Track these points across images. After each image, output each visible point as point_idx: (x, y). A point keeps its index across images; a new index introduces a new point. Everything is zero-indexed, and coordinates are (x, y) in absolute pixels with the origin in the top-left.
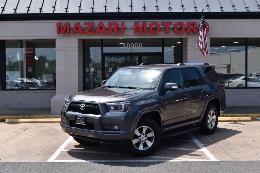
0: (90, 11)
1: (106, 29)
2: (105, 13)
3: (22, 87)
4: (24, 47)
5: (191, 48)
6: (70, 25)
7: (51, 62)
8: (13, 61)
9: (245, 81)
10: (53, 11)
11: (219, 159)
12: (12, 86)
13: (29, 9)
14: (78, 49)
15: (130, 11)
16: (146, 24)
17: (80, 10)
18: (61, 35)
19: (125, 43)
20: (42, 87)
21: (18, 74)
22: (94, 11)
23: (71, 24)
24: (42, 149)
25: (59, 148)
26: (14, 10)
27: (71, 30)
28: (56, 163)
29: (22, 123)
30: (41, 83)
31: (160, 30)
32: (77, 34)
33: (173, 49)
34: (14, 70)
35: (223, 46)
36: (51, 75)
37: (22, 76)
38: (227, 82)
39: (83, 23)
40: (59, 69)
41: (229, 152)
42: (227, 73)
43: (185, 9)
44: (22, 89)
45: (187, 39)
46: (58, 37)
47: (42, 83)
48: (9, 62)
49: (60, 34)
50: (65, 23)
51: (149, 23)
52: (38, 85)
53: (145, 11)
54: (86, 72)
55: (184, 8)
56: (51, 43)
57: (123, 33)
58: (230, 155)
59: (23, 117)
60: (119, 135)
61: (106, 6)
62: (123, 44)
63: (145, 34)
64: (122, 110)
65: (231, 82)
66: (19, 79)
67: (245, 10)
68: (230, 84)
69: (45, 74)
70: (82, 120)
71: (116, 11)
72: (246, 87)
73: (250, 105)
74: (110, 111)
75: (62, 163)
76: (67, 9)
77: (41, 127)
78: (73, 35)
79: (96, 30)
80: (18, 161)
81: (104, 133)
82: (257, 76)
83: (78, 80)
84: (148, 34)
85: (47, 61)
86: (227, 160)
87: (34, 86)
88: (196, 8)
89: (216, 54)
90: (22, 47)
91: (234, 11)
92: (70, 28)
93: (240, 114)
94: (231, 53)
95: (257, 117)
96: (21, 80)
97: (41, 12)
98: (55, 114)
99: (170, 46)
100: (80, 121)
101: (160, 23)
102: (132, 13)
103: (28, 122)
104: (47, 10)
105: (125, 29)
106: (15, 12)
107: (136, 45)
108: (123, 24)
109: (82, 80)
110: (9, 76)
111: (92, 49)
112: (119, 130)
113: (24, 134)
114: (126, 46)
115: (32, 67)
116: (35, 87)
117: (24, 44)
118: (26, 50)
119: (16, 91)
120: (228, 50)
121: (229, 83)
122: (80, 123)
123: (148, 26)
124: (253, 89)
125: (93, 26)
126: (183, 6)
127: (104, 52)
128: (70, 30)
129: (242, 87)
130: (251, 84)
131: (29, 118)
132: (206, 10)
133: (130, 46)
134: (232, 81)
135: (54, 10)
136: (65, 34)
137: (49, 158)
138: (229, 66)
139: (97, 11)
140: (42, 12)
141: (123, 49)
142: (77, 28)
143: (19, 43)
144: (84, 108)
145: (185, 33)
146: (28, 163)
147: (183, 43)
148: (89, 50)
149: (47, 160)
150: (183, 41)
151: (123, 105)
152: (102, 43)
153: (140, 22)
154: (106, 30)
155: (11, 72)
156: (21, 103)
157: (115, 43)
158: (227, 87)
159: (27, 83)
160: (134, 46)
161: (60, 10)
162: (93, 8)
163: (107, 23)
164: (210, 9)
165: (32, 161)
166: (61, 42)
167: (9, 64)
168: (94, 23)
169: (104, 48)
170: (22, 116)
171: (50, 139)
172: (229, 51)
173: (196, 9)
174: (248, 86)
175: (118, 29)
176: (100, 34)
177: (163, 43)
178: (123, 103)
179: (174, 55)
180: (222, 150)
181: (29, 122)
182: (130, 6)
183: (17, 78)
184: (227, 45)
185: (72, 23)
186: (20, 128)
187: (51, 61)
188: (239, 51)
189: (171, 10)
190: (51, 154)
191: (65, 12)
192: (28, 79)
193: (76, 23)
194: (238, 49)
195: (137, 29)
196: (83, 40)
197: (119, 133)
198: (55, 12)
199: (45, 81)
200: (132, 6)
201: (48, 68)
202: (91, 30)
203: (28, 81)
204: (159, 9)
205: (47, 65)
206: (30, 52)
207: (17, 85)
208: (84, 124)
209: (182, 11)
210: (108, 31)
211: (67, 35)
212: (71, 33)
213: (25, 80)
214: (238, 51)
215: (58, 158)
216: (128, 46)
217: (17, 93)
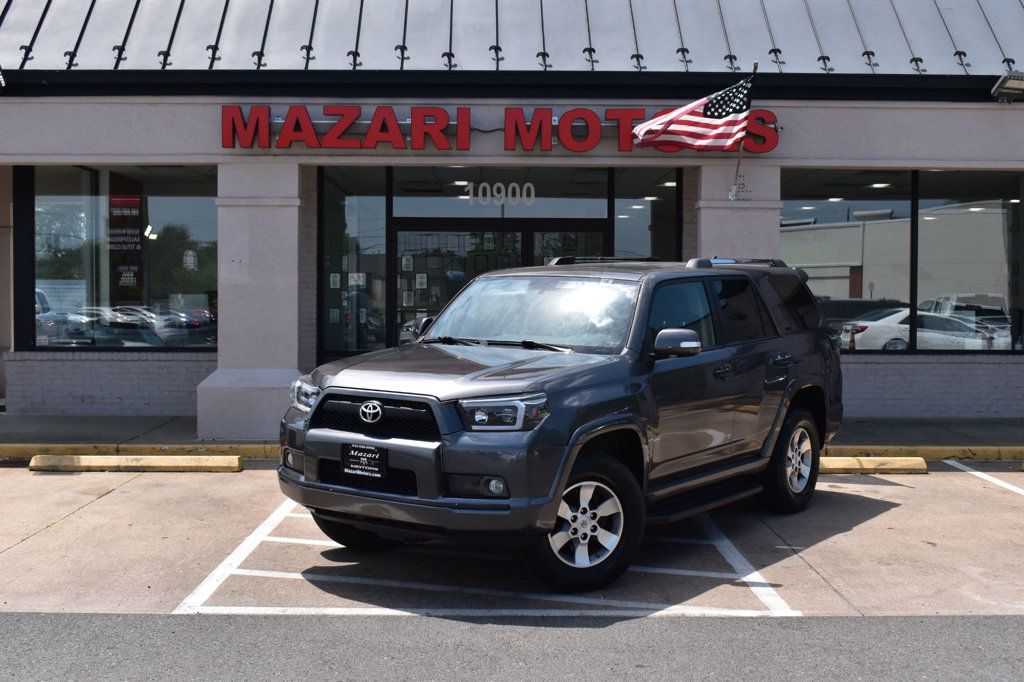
0: (344, 64)
1: (404, 132)
2: (402, 73)
3: (94, 341)
4: (103, 194)
5: (714, 204)
6: (270, 116)
7: (206, 248)
8: (64, 243)
9: (908, 326)
10: (209, 61)
11: (802, 610)
12: (58, 335)
13: (120, 54)
14: (298, 202)
15: (490, 66)
16: (549, 113)
17: (308, 59)
18: (238, 149)
19: (472, 184)
20: (171, 339)
21: (80, 291)
22: (361, 64)
23: (274, 110)
24: (159, 567)
25: (220, 562)
26: (68, 57)
27: (275, 134)
28: (207, 617)
29: (89, 469)
30: (166, 327)
31: (602, 137)
32: (295, 148)
33: (649, 208)
34: (70, 277)
35: (832, 200)
36: (203, 298)
37: (95, 299)
38: (847, 331)
39: (317, 109)
40: (228, 274)
42: (851, 296)
43: (690, 61)
44: (93, 347)
45: (697, 169)
46: (228, 159)
47: (172, 325)
48: (49, 246)
49: (234, 147)
50: (255, 108)
51: (559, 109)
52: (156, 335)
53: (546, 66)
54: (332, 286)
55: (688, 57)
56: (199, 181)
57: (464, 146)
59: (96, 448)
60: (508, 512)
61: (403, 48)
62: (466, 186)
63: (546, 150)
64: (519, 424)
65: (863, 329)
66: (85, 309)
67: (908, 70)
68: (858, 336)
69: (183, 293)
70: (368, 458)
71: (438, 64)
72: (912, 348)
73: (927, 415)
74: (474, 427)
75: (229, 617)
76: (260, 55)
77: (158, 485)
78: (281, 151)
79: (365, 135)
80: (67, 610)
81: (452, 506)
82: (957, 308)
83: (296, 318)
84: (553, 152)
85: (192, 246)
87: (139, 334)
88: (731, 58)
89: (812, 226)
90: (95, 191)
91: (871, 73)
92: (270, 124)
93: (886, 448)
94: (864, 225)
95: (948, 458)
96: (92, 315)
97: (165, 64)
98: (214, 441)
99: (638, 195)
100: (362, 464)
101: (600, 112)
102: (497, 74)
103: (109, 467)
104: (189, 57)
105: (472, 130)
106: (71, 63)
107: (514, 189)
108: (464, 113)
109: (315, 316)
110: (48, 300)
111: (351, 202)
112: (506, 494)
113: (97, 512)
114: (476, 194)
115: (135, 268)
116: (144, 341)
117: (105, 182)
118: (112, 205)
119: (70, 355)
120: (855, 213)
121: (853, 334)
122: (362, 470)
123: (555, 121)
124: (937, 358)
125: (357, 118)
126: (684, 51)
127: (397, 213)
128: (270, 133)
129: (900, 347)
130: (929, 338)
131: (118, 452)
132: (768, 67)
133: (492, 195)
134: (865, 328)
135: (213, 59)
136: (251, 147)
137: (182, 600)
138: (856, 273)
139: (370, 62)
140: (171, 64)
141: (466, 204)
142: (298, 124)
143: (86, 178)
144: (375, 415)
145: (691, 151)
146: (106, 615)
147: (685, 184)
148: (342, 208)
149: (174, 608)
150: (685, 178)
151: (522, 405)
152: (389, 183)
153: (529, 107)
154: (404, 135)
155: (60, 284)
156: (89, 397)
157: (437, 183)
158: (847, 347)
159: (114, 324)
160: (507, 195)
161: (235, 57)
162: (355, 54)
163: (407, 110)
164: (783, 63)
165: (121, 610)
166: (238, 175)
167: (51, 254)
168: (358, 108)
169: (397, 201)
170: (92, 445)
171: (189, 529)
172: (859, 218)
173: (731, 61)
174: (920, 346)
175: (447, 131)
176: (380, 149)
177: (612, 184)
178: (522, 400)
179: (652, 228)
180: (814, 575)
181: (117, 469)
182: (491, 48)
183: (79, 305)
184: (846, 196)
185: (280, 108)
186: (80, 488)
187: (206, 245)
188: (894, 215)
189: (642, 65)
190: (189, 588)
191: (255, 68)
192: (120, 311)
193: (293, 108)
194: (889, 211)
195: (515, 133)
196: (321, 169)
197: (507, 508)
198: (218, 66)
199: (183, 318)
200: (500, 49)
201: (196, 269)
202: (348, 134)
203: (121, 318)
204: (597, 61)
205: (190, 260)
206: (127, 212)
207: (77, 332)
208: (379, 475)
209: (681, 68)
210: (409, 139)
211: (260, 151)
212: (274, 144)
213: (107, 314)
214: (891, 216)
215: (217, 598)
216: (484, 195)
217: (73, 360)
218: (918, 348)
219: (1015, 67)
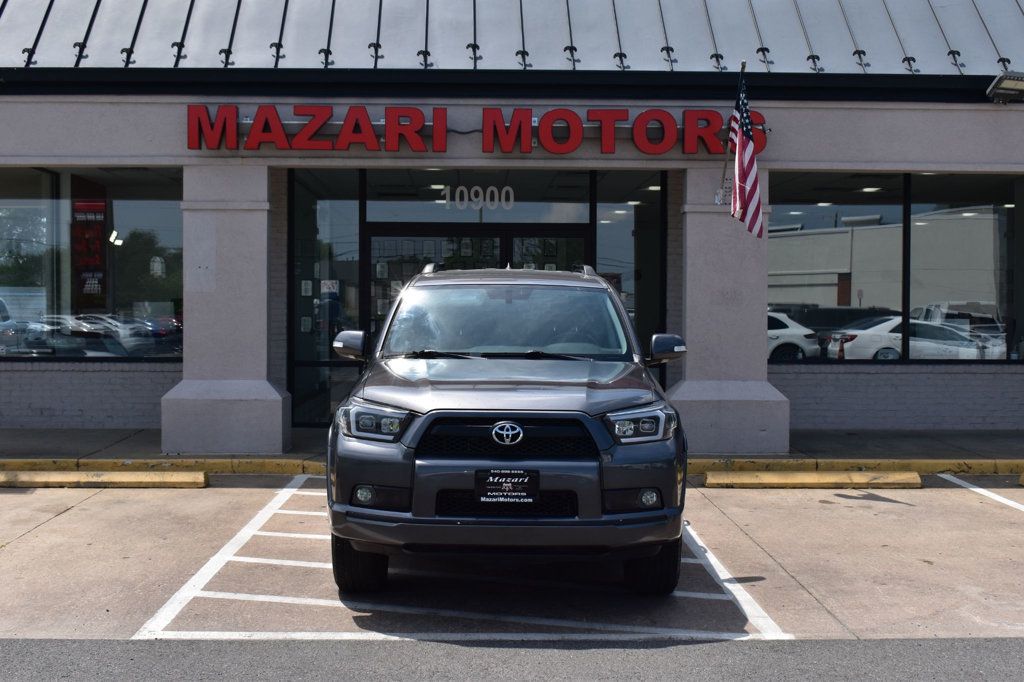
0: (316, 62)
1: (378, 134)
2: (375, 72)
3: (54, 350)
4: (65, 198)
5: (699, 208)
6: (237, 116)
7: (174, 255)
8: (25, 248)
9: (900, 335)
10: (175, 59)
11: (794, 633)
12: (18, 345)
13: (81, 51)
14: (267, 206)
15: (468, 65)
16: (528, 113)
17: (278, 57)
18: (204, 151)
19: (449, 187)
20: (137, 349)
21: (40, 299)
22: (333, 63)
23: (242, 110)
24: (119, 589)
25: (183, 583)
26: (26, 54)
27: (243, 135)
28: (168, 642)
29: (47, 486)
30: (131, 336)
31: (583, 138)
32: (264, 151)
33: (632, 212)
34: (33, 284)
35: (821, 205)
36: (169, 305)
37: (55, 306)
38: (836, 340)
39: (288, 111)
40: (193, 282)
41: (831, 603)
42: (839, 304)
43: (676, 61)
44: (53, 356)
45: (683, 172)
46: (195, 161)
47: (137, 334)
48: (10, 252)
49: (200, 148)
50: (222, 108)
51: (539, 110)
52: (120, 344)
53: (526, 65)
54: (303, 294)
55: (673, 56)
56: (164, 184)
57: (442, 149)
58: (835, 617)
59: (55, 462)
61: (377, 46)
62: (442, 190)
63: (526, 152)
65: (853, 338)
66: (45, 317)
67: (900, 69)
68: (847, 346)
69: (149, 301)
70: (513, 483)
71: (414, 63)
72: (904, 358)
73: (920, 427)
75: (191, 642)
76: (228, 52)
77: (119, 502)
78: (250, 153)
79: (337, 136)
80: (20, 636)
82: (949, 316)
83: (265, 327)
84: (534, 154)
85: (160, 252)
86: (823, 636)
87: (103, 344)
88: (718, 57)
89: (799, 232)
90: (56, 195)
91: (862, 72)
92: (238, 125)
93: (878, 461)
94: (853, 231)
95: (943, 472)
96: (52, 324)
97: (128, 62)
98: (179, 456)
99: (620, 198)
100: (505, 491)
101: (582, 113)
102: (475, 73)
103: (70, 483)
104: (153, 55)
105: (449, 131)
106: (29, 61)
107: (492, 193)
108: (440, 114)
109: (285, 324)
110: (8, 307)
111: (323, 206)
113: (55, 531)
114: (453, 198)
115: (100, 275)
116: (106, 350)
117: (66, 186)
118: (74, 210)
119: (29, 366)
120: (843, 219)
121: (842, 343)
122: (504, 496)
123: (535, 122)
124: (930, 368)
125: (329, 119)
126: (668, 49)
127: (370, 218)
128: (239, 135)
129: (891, 357)
130: (921, 347)
131: (78, 467)
132: (756, 66)
133: (470, 199)
134: (855, 336)
135: (179, 57)
136: (219, 148)
137: (142, 624)
138: (845, 280)
139: (343, 60)
140: (134, 62)
141: (443, 209)
142: (267, 124)
143: (46, 181)
144: (515, 437)
145: (676, 153)
146: (62, 641)
147: (669, 188)
148: (314, 212)
149: (133, 634)
150: (670, 181)
152: (362, 187)
153: (508, 108)
154: (378, 137)
155: (21, 292)
156: (49, 409)
157: (413, 186)
158: (836, 357)
159: (77, 334)
160: (485, 200)
161: (202, 55)
162: (327, 52)
163: (381, 110)
164: (772, 63)
165: (77, 636)
166: (203, 179)
167: (12, 260)
168: (330, 108)
169: (370, 204)
170: (51, 460)
171: (152, 548)
172: (847, 224)
173: (718, 60)
174: (913, 355)
175: (423, 133)
176: (353, 151)
177: (593, 188)
179: (635, 233)
180: (806, 595)
181: (77, 485)
182: (469, 46)
183: (40, 314)
184: (835, 201)
185: (248, 109)
186: (38, 505)
187: (173, 251)
188: (882, 222)
189: (625, 65)
190: (150, 611)
191: (222, 66)
192: (84, 319)
193: (261, 108)
194: (878, 217)
195: (494, 135)
196: (291, 171)
198: (184, 64)
199: (149, 326)
200: (478, 47)
201: (164, 276)
202: (320, 135)
203: (86, 327)
204: (579, 61)
205: (157, 267)
206: (91, 217)
207: (38, 341)
208: (531, 500)
209: (665, 67)
210: (382, 140)
211: (228, 152)
212: (241, 146)
213: (70, 322)
214: (879, 222)
215: (178, 623)
216: (462, 198)
217: (31, 371)
218: (911, 357)
219: (1011, 68)
